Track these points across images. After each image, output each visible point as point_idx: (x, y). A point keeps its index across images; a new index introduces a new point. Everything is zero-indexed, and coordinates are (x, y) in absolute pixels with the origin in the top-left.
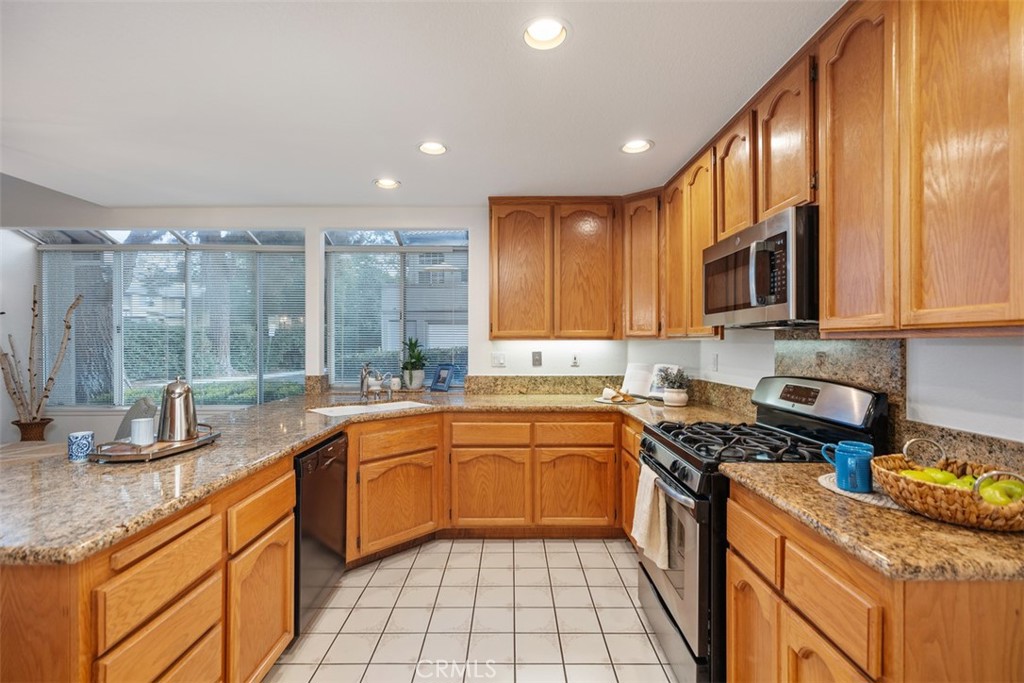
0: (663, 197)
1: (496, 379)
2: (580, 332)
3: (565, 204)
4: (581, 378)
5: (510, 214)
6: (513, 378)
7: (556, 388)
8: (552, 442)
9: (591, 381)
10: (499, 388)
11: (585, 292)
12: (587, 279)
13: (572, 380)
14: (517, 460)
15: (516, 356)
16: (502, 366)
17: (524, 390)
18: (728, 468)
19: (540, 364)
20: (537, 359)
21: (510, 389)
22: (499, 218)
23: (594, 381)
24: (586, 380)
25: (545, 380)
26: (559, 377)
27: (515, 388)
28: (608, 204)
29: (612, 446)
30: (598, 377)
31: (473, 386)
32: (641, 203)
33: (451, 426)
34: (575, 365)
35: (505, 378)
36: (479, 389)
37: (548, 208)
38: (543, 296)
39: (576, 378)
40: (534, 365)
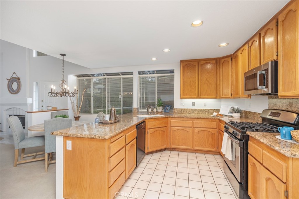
0: (233, 57)
1: (182, 109)
2: (206, 96)
3: (202, 61)
4: (207, 109)
5: (186, 65)
6: (187, 109)
7: (199, 112)
8: (198, 127)
9: (210, 110)
10: (183, 112)
11: (208, 85)
12: (209, 82)
13: (204, 110)
14: (188, 131)
15: (188, 103)
16: (184, 106)
17: (190, 113)
18: (249, 133)
19: (195, 106)
20: (194, 104)
21: (186, 112)
22: (183, 66)
24: (208, 110)
25: (196, 110)
26: (200, 109)
27: (187, 112)
28: (215, 60)
29: (216, 128)
30: (212, 109)
31: (176, 111)
32: (225, 59)
33: (170, 121)
34: (205, 106)
35: (185, 109)
36: (177, 112)
37: (197, 62)
38: (195, 87)
39: (205, 109)
40: (193, 106)
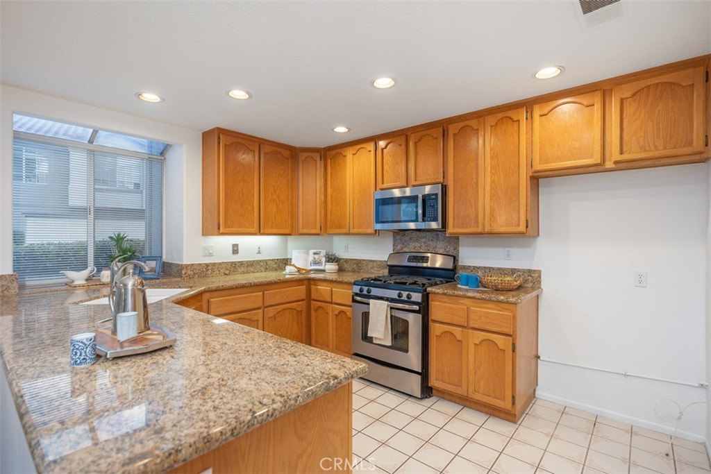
0: (330, 154)
1: (207, 265)
3: (267, 144)
4: (263, 261)
5: (233, 143)
6: (220, 264)
7: (249, 268)
8: (274, 303)
9: (269, 262)
10: (210, 272)
11: (277, 204)
12: (278, 196)
13: (258, 262)
14: (254, 319)
15: (221, 247)
16: (211, 255)
17: (227, 272)
18: (429, 289)
19: (238, 253)
20: (235, 249)
21: (218, 272)
22: (225, 145)
23: (271, 262)
24: (266, 261)
25: (241, 263)
26: (250, 261)
27: (221, 271)
28: (290, 150)
30: (273, 260)
31: (189, 272)
32: (309, 154)
33: (209, 301)
34: (259, 253)
35: (214, 264)
36: (194, 274)
37: (257, 145)
38: (253, 205)
39: (260, 261)
40: (233, 253)
